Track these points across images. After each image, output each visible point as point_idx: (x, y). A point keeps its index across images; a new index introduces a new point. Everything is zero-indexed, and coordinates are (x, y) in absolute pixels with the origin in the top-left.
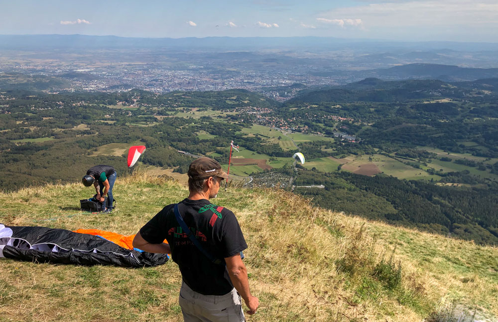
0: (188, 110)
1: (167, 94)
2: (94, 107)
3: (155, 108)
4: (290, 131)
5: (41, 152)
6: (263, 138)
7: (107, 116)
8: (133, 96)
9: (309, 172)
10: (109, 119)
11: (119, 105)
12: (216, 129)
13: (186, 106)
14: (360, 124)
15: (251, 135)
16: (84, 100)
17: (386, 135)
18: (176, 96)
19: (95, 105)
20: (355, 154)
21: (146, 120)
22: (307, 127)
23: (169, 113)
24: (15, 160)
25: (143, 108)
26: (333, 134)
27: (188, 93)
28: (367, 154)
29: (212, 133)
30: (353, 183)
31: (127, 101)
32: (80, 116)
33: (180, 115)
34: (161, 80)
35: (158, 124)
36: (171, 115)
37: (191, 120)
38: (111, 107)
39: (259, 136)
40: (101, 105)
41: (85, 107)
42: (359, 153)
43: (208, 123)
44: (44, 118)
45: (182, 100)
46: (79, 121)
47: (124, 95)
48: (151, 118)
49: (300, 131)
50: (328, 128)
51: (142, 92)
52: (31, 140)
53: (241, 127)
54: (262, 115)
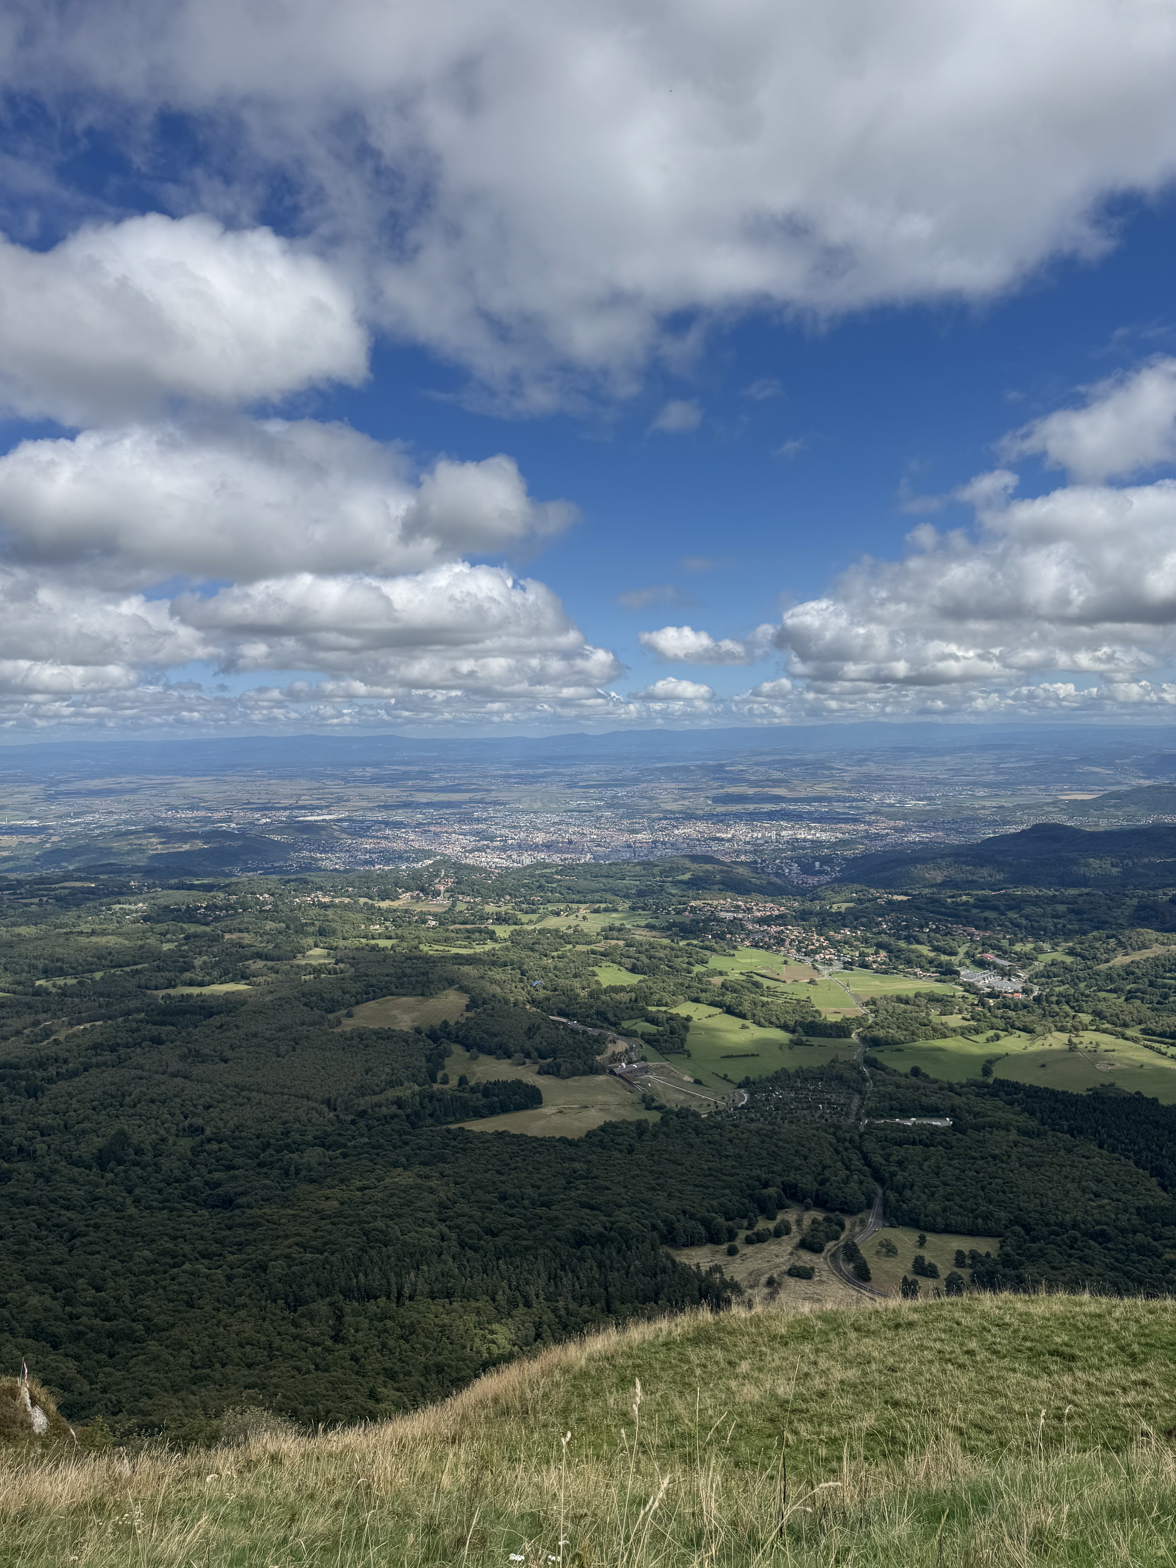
0: (570, 912)
1: (519, 870)
2: (345, 907)
3: (490, 908)
4: (837, 966)
5: (216, 1020)
6: (766, 983)
7: (376, 928)
8: (437, 876)
9: (903, 1081)
10: (380, 936)
11: (404, 900)
12: (643, 957)
13: (565, 901)
14: (1030, 946)
15: (734, 976)
16: (321, 888)
17: (1110, 978)
18: (542, 876)
19: (347, 900)
20: (1025, 1029)
21: (469, 936)
22: (883, 954)
23: (525, 918)
24: (157, 1041)
25: (461, 907)
26: (957, 973)
27: (568, 869)
28: (1062, 1029)
29: (633, 970)
30: (1032, 1113)
31: (422, 890)
32: (311, 929)
33: (552, 923)
34: (501, 836)
35: (497, 946)
36: (531, 924)
37: (578, 936)
38: (385, 904)
39: (757, 978)
40: (362, 900)
41: (325, 906)
42: (1039, 1029)
43: (621, 943)
44: (227, 936)
45: (554, 885)
46: (310, 941)
47: (415, 875)
48: (480, 931)
49: (864, 966)
50: (944, 958)
51: (458, 868)
52: (195, 991)
53: (707, 953)
54: (761, 921)
